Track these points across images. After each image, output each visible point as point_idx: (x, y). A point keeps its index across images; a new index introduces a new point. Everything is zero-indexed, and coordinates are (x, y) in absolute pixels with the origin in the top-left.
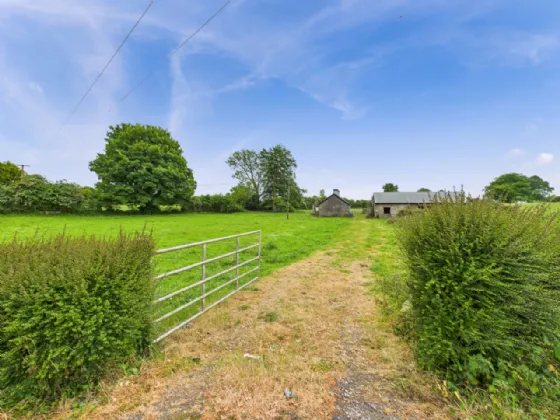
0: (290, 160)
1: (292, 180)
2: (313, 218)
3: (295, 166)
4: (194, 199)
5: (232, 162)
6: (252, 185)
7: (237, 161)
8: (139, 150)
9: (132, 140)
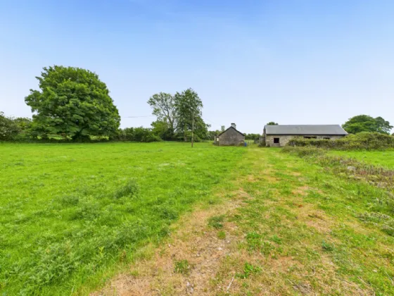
0: (197, 101)
1: (199, 117)
2: (214, 146)
3: (202, 105)
4: (119, 130)
5: (152, 102)
6: (168, 120)
7: (156, 102)
8: (67, 87)
9: (61, 80)
